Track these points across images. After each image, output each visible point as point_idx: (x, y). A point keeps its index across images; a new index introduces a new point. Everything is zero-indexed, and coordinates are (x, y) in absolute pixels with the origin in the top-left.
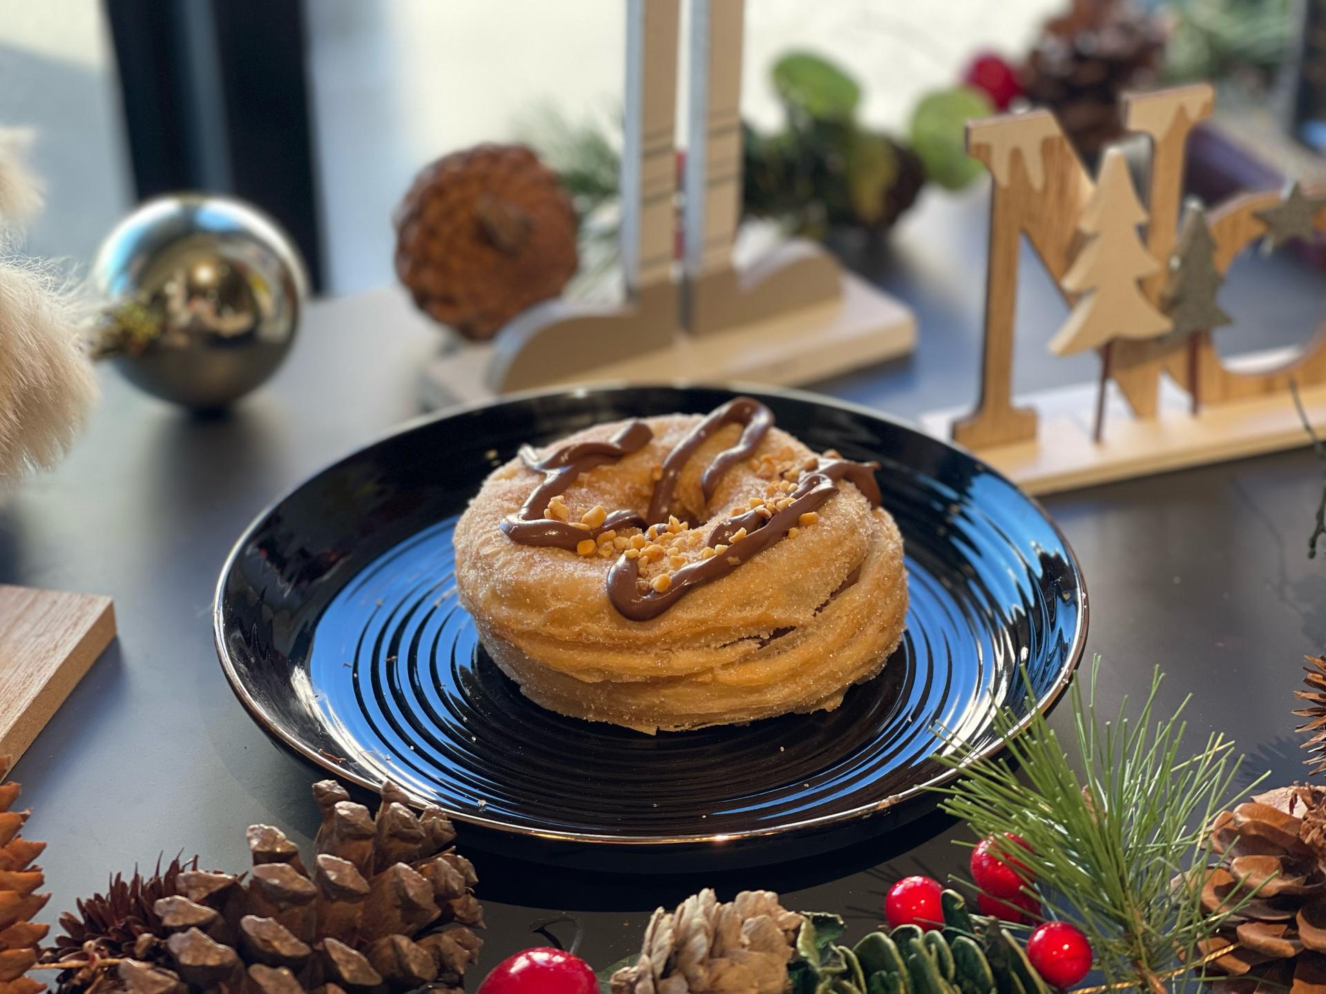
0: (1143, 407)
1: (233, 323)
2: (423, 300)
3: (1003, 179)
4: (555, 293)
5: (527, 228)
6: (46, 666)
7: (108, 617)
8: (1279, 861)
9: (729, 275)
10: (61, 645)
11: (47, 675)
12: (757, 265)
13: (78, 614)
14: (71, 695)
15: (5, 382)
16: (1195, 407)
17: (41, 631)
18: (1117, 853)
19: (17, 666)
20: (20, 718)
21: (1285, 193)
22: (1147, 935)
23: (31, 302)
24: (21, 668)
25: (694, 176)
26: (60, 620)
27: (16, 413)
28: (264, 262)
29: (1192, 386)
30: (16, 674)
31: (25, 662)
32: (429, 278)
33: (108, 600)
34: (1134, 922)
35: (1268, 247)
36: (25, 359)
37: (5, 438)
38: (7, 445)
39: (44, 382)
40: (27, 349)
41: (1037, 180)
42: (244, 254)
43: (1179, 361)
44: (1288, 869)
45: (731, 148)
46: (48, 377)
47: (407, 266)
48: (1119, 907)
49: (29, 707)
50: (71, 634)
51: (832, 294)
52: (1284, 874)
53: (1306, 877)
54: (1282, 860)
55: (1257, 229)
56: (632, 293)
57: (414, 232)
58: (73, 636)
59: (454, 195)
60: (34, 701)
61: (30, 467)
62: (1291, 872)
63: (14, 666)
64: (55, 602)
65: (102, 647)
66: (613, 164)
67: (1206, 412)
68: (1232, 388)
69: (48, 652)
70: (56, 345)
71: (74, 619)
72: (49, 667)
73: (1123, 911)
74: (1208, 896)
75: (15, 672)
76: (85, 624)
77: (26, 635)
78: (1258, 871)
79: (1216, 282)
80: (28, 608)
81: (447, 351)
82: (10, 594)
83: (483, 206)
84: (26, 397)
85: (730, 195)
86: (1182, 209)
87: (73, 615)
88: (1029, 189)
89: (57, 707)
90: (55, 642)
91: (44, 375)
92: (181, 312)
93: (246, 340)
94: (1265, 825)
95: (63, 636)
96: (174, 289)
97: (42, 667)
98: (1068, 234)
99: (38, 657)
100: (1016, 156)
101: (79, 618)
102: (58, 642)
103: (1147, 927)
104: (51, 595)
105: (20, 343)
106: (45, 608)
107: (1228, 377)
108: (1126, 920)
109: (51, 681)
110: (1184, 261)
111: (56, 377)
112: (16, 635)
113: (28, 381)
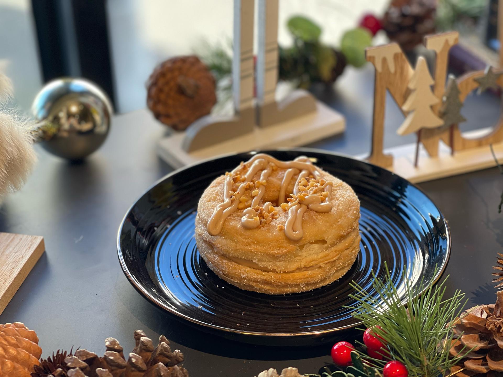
0: (432, 153)
1: (86, 127)
2: (158, 116)
3: (379, 69)
4: (208, 113)
5: (197, 88)
6: (19, 265)
7: (42, 244)
8: (478, 336)
9: (274, 105)
10: (25, 256)
11: (20, 268)
12: (284, 100)
13: (30, 243)
14: (29, 275)
15: (2, 158)
16: (452, 153)
17: (17, 250)
18: (418, 335)
19: (8, 264)
20: (10, 286)
21: (486, 71)
22: (428, 366)
23: (10, 126)
24: (10, 265)
25: (260, 67)
26: (24, 246)
27: (6, 170)
28: (96, 103)
29: (451, 144)
30: (8, 268)
31: (11, 263)
32: (160, 108)
33: (42, 237)
34: (424, 361)
35: (479, 92)
36: (9, 149)
37: (2, 180)
38: (3, 182)
39: (16, 157)
40: (10, 145)
41: (392, 69)
42: (89, 100)
43: (446, 135)
44: (482, 339)
45: (274, 56)
46: (17, 155)
47: (151, 103)
48: (418, 355)
49: (13, 281)
50: (28, 251)
51: (313, 110)
52: (480, 341)
53: (489, 341)
54: (479, 335)
55: (475, 85)
56: (237, 112)
57: (154, 90)
58: (29, 252)
59: (169, 76)
60: (16, 278)
61: (11, 189)
62: (483, 340)
63: (7, 265)
64: (21, 239)
65: (40, 255)
66: (229, 62)
67: (457, 154)
68: (466, 144)
69: (20, 259)
70: (20, 142)
71: (29, 245)
72: (20, 265)
73: (420, 357)
74: (452, 351)
75: (7, 267)
76: (33, 247)
77: (11, 252)
78: (471, 341)
79: (460, 105)
80: (11, 241)
81: (167, 135)
82: (4, 236)
83: (180, 80)
84: (9, 163)
85: (274, 74)
86: (447, 78)
87: (28, 244)
88: (389, 73)
89: (24, 280)
90: (22, 255)
91: (16, 154)
92: (66, 124)
93: (90, 132)
94: (473, 323)
95: (25, 252)
96: (62, 115)
97: (17, 265)
98: (404, 90)
99: (16, 261)
100: (384, 60)
101: (31, 245)
102: (23, 255)
103: (429, 363)
104: (20, 236)
105: (7, 143)
106: (18, 241)
107: (465, 141)
108: (420, 360)
109: (21, 270)
110: (448, 98)
111: (20, 154)
112: (7, 252)
113: (10, 157)
